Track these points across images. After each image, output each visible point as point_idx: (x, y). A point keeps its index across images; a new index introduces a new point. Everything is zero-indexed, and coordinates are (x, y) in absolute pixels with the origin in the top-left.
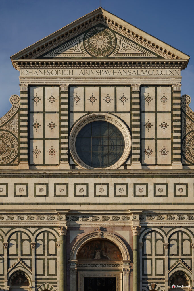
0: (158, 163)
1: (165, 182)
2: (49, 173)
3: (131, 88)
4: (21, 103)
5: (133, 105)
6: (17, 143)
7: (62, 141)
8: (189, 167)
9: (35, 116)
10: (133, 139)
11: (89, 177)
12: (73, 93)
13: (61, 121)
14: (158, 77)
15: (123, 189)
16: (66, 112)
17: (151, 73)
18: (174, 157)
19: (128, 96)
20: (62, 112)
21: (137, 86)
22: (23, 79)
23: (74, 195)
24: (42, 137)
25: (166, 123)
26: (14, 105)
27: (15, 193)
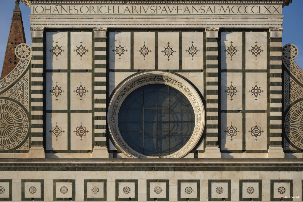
0: (247, 149)
1: (257, 177)
2: (76, 164)
3: (205, 34)
4: (33, 56)
5: (208, 60)
6: (27, 118)
7: (97, 114)
8: (294, 154)
9: (55, 76)
10: (207, 112)
11: (139, 169)
12: (114, 41)
13: (94, 84)
14: (246, 16)
15: (192, 189)
16: (104, 70)
17: (235, 10)
18: (272, 139)
19: (200, 47)
20: (97, 70)
21: (213, 30)
22: (35, 20)
23: (116, 197)
24: (66, 108)
25: (260, 88)
26: (21, 59)
27: (23, 194)
